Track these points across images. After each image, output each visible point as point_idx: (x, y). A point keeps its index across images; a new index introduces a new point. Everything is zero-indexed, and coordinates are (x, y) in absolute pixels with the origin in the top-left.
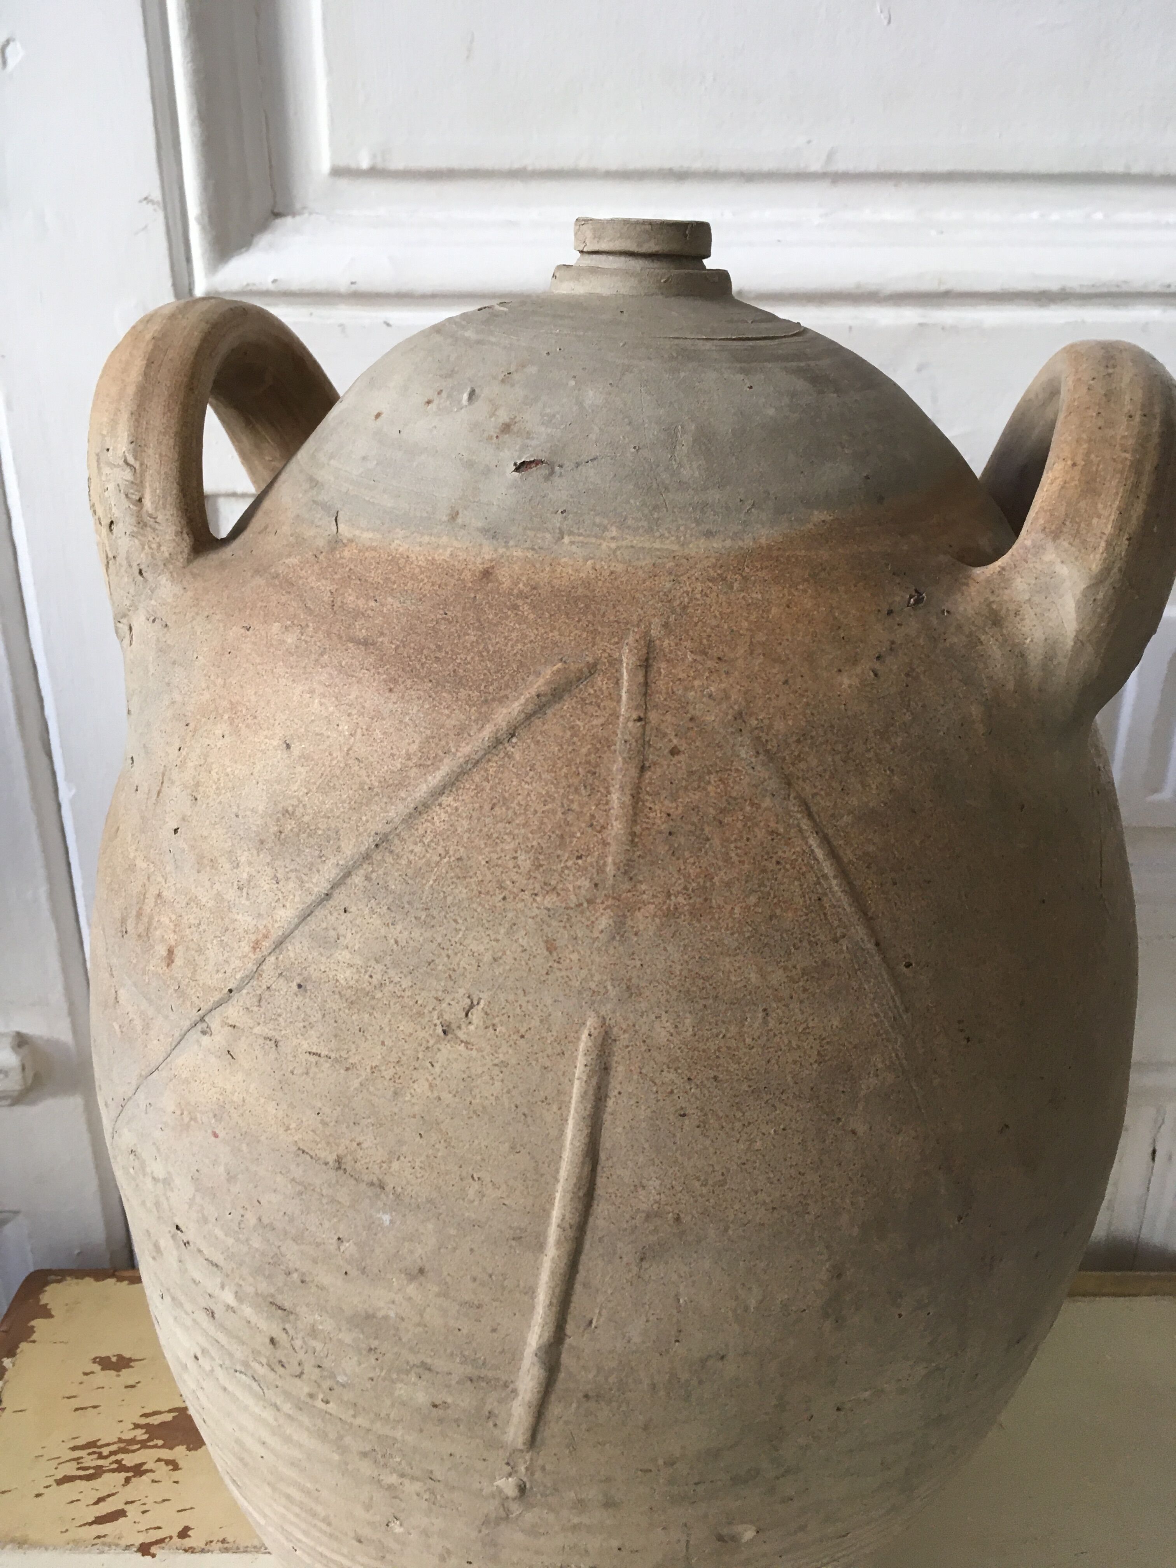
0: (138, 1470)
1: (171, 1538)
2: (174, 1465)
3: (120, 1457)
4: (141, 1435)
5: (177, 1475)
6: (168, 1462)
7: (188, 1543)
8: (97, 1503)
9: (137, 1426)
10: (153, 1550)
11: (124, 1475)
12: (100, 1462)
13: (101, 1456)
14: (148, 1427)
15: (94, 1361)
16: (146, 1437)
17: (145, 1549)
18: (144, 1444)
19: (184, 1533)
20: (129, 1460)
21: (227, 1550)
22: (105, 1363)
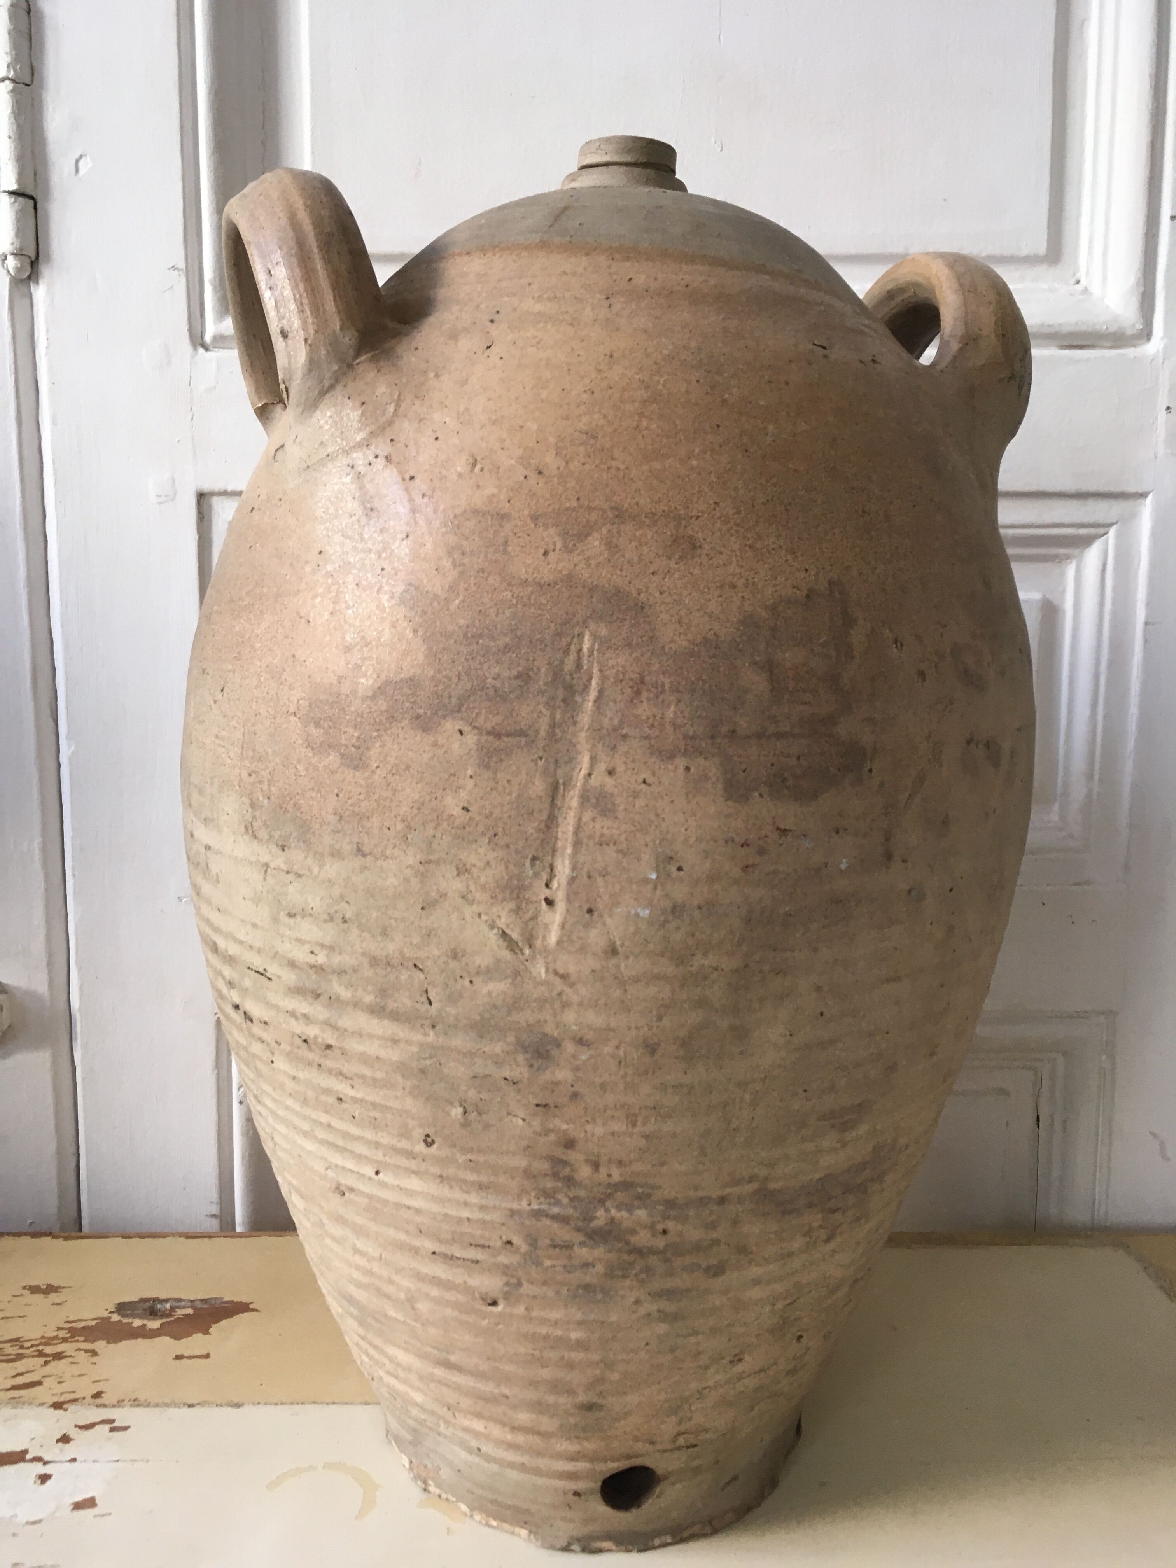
0: (58, 1356)
1: (84, 1398)
2: (94, 1353)
3: (40, 1348)
4: (62, 1334)
5: (95, 1359)
6: (86, 1351)
7: (98, 1401)
8: (15, 1376)
9: (59, 1329)
10: (65, 1406)
11: (42, 1360)
12: (21, 1351)
13: (22, 1347)
14: (70, 1330)
15: (24, 1288)
16: (69, 1335)
17: (57, 1406)
18: (65, 1340)
19: (98, 1395)
20: (48, 1350)
21: (138, 1405)
22: (35, 1290)
